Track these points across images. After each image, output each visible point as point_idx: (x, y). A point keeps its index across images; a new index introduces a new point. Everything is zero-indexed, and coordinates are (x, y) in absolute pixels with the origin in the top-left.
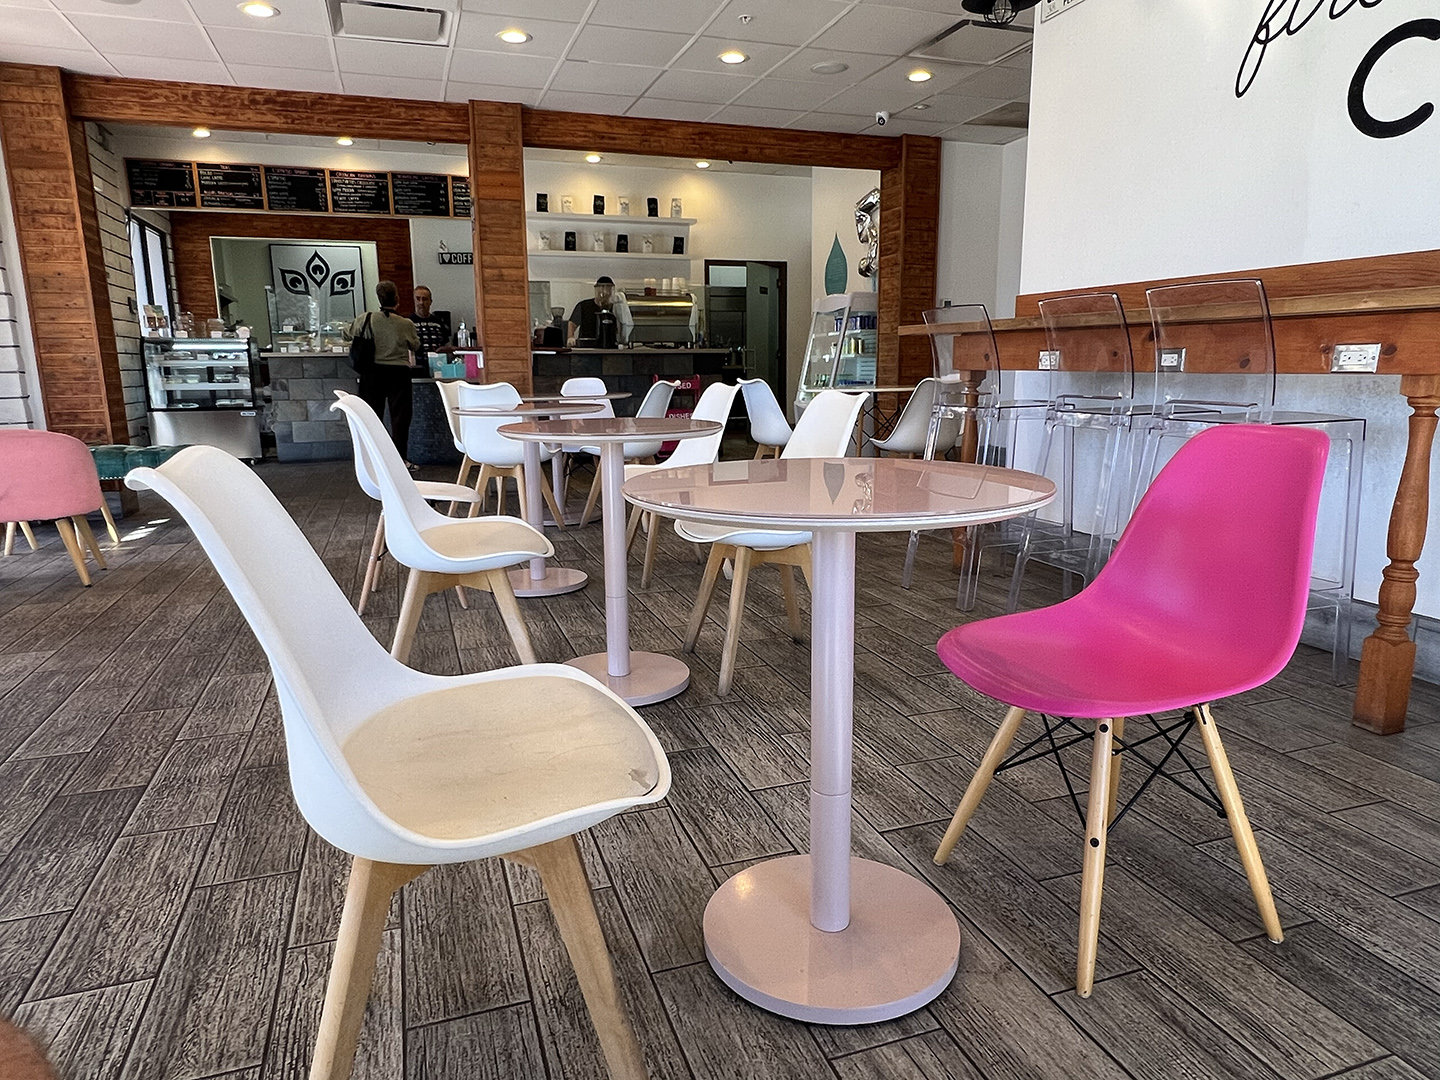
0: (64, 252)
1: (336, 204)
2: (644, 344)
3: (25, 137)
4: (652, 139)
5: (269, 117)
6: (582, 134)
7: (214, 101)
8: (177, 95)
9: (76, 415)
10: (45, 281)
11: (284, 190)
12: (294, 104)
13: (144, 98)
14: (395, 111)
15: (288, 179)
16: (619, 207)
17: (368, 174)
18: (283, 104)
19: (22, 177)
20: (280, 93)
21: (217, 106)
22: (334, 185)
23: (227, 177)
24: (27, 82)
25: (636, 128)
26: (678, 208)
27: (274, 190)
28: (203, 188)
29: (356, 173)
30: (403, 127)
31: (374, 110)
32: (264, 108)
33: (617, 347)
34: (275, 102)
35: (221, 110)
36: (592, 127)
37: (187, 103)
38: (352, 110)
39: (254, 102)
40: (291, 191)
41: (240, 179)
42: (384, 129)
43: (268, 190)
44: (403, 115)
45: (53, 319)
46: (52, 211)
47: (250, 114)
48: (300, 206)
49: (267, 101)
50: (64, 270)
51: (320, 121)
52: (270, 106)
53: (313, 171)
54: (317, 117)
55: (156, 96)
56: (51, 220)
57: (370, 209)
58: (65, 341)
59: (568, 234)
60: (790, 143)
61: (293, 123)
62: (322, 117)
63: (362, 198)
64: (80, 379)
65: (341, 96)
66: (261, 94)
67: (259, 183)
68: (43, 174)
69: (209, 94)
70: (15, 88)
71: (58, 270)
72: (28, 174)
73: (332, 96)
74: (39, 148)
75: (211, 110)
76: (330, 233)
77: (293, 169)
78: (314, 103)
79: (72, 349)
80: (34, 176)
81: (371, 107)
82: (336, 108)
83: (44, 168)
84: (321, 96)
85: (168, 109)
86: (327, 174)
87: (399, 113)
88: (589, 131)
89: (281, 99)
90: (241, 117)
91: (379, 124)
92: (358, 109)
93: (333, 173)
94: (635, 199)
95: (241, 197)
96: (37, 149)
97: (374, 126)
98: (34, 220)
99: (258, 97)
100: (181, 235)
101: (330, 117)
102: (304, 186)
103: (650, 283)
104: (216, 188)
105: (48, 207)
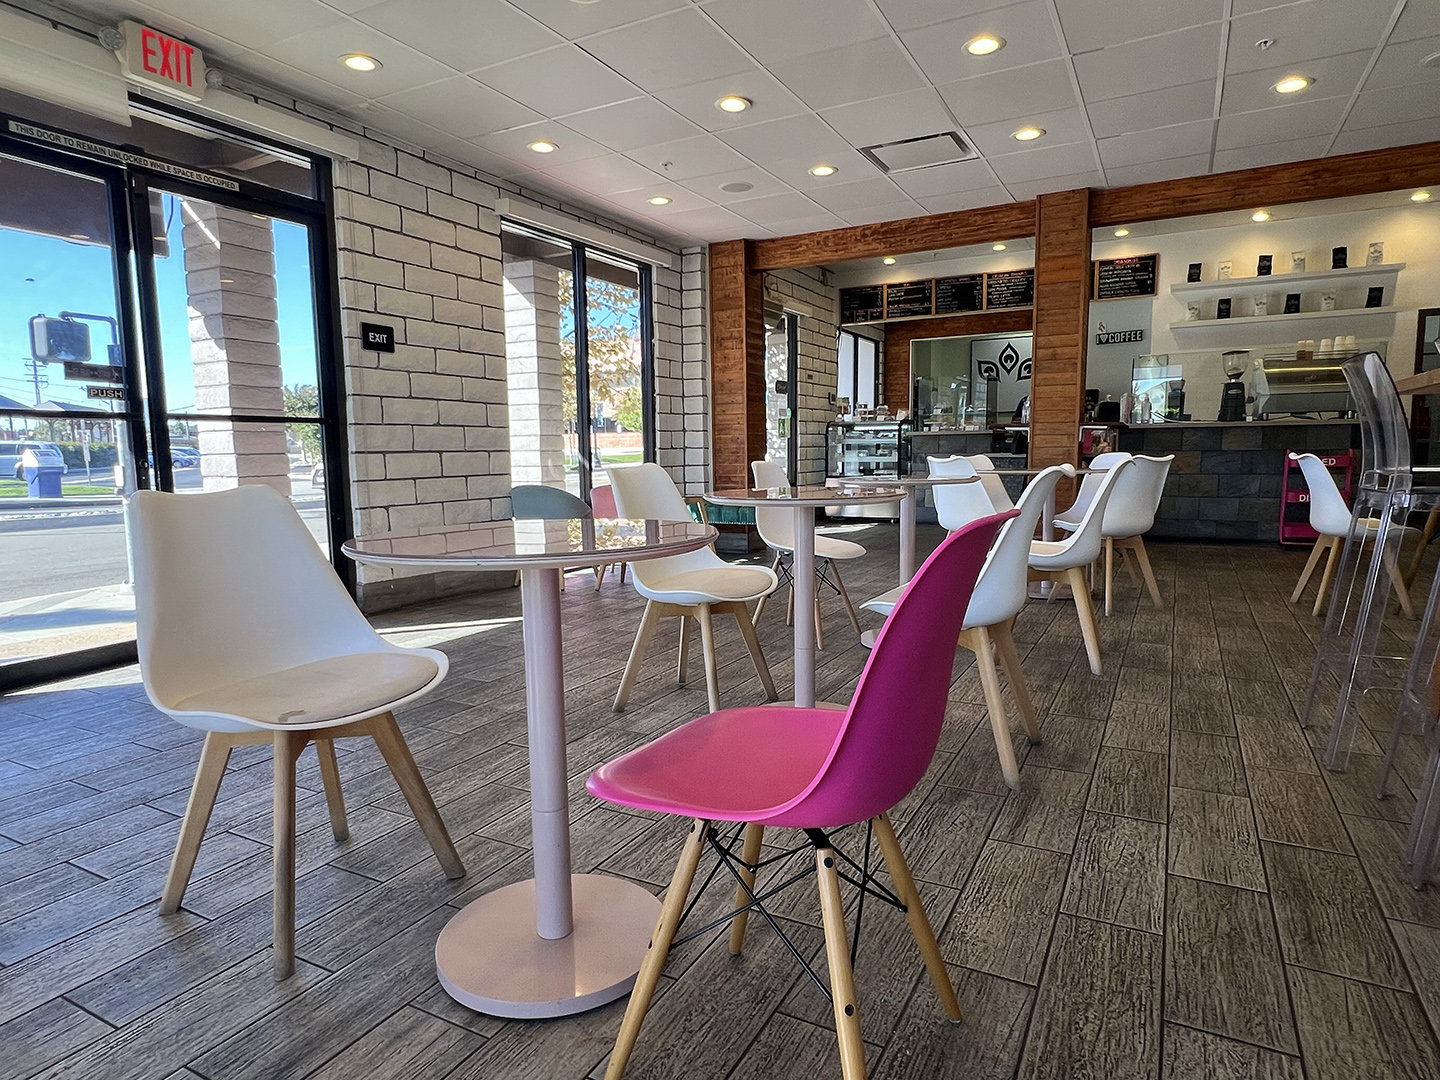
0: (735, 365)
1: (990, 302)
2: (1293, 414)
3: (722, 289)
5: (875, 245)
7: (837, 242)
10: (723, 386)
11: (949, 297)
12: (893, 231)
15: (953, 286)
16: (1292, 264)
17: (1020, 272)
18: (885, 233)
19: (717, 318)
20: (883, 225)
21: (836, 245)
22: (989, 286)
23: (907, 292)
26: (1376, 254)
27: (941, 298)
28: (889, 303)
29: (1010, 273)
30: (976, 233)
33: (1245, 419)
34: (879, 233)
35: (841, 247)
38: (937, 226)
39: (864, 236)
40: (954, 296)
41: (917, 293)
43: (937, 298)
45: (724, 411)
46: (731, 338)
47: (861, 246)
48: (960, 308)
49: (873, 233)
50: (733, 377)
51: (910, 241)
52: (874, 237)
53: (973, 277)
55: (801, 246)
56: (730, 344)
57: (1017, 303)
59: (1222, 302)
63: (1012, 294)
65: (929, 217)
66: (868, 229)
67: (930, 293)
68: (728, 313)
69: (835, 236)
71: (730, 377)
72: (720, 314)
73: (922, 219)
76: (1005, 326)
77: (957, 278)
78: (907, 228)
79: (732, 431)
80: (723, 315)
81: (952, 221)
82: (927, 227)
83: (730, 309)
84: (913, 221)
86: (985, 277)
89: (884, 229)
90: (853, 250)
91: (958, 233)
92: (941, 225)
93: (990, 276)
94: (1317, 253)
95: (916, 306)
96: (727, 297)
97: (953, 236)
98: (721, 345)
99: (867, 232)
100: (889, 342)
101: (919, 236)
102: (964, 291)
103: (1305, 345)
104: (898, 302)
105: (729, 335)
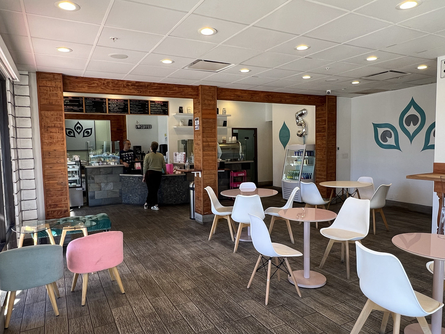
0: (58, 141)
3: (47, 99)
4: (254, 97)
6: (233, 96)
7: (114, 85)
8: (101, 83)
9: (57, 205)
10: (49, 153)
12: (141, 86)
13: (90, 84)
14: (175, 88)
18: (138, 86)
19: (45, 114)
20: (137, 82)
24: (49, 79)
25: (249, 94)
30: (176, 94)
31: (168, 88)
32: (131, 87)
34: (135, 85)
35: (116, 88)
36: (236, 93)
37: (104, 86)
39: (128, 85)
42: (171, 95)
44: (177, 90)
45: (51, 168)
46: (55, 127)
47: (126, 89)
49: (132, 85)
50: (57, 148)
51: (150, 92)
52: (133, 87)
54: (148, 91)
55: (94, 83)
56: (54, 130)
58: (55, 176)
60: (294, 98)
61: (140, 93)
62: (150, 90)
64: (59, 191)
68: (52, 113)
69: (112, 83)
70: (45, 81)
71: (54, 149)
72: (46, 113)
73: (154, 83)
74: (52, 103)
75: (113, 88)
79: (58, 179)
80: (49, 113)
81: (167, 87)
82: (155, 87)
83: (53, 110)
84: (151, 83)
85: (97, 88)
87: (176, 89)
88: (235, 95)
89: (137, 84)
91: (169, 93)
92: (163, 88)
96: (51, 104)
97: (168, 93)
98: (47, 130)
101: (153, 91)
105: (53, 125)
